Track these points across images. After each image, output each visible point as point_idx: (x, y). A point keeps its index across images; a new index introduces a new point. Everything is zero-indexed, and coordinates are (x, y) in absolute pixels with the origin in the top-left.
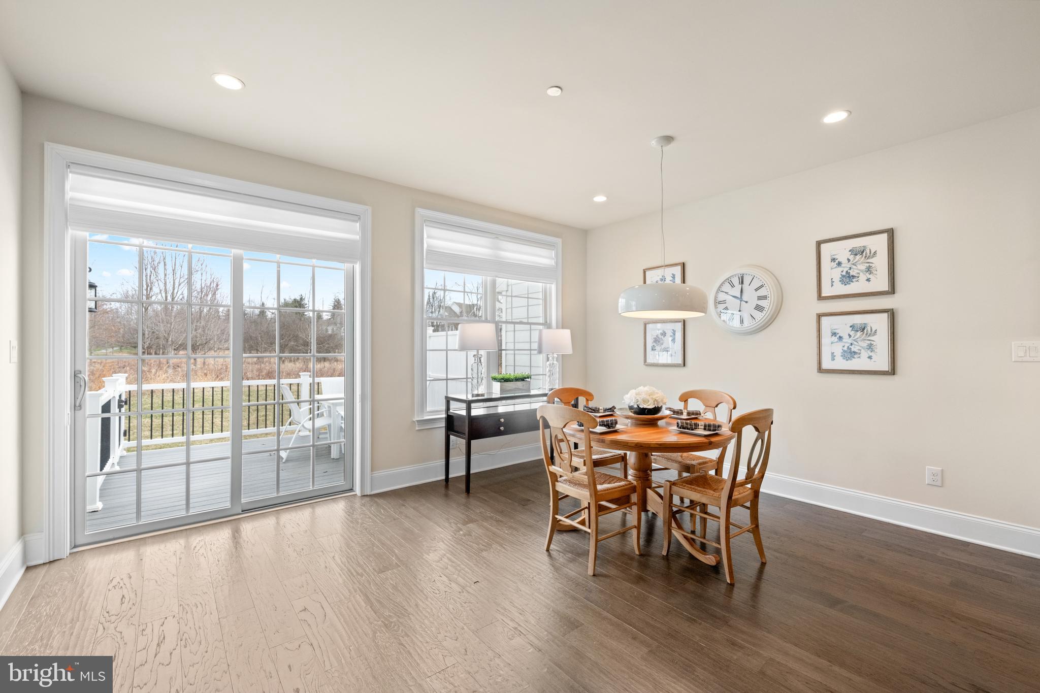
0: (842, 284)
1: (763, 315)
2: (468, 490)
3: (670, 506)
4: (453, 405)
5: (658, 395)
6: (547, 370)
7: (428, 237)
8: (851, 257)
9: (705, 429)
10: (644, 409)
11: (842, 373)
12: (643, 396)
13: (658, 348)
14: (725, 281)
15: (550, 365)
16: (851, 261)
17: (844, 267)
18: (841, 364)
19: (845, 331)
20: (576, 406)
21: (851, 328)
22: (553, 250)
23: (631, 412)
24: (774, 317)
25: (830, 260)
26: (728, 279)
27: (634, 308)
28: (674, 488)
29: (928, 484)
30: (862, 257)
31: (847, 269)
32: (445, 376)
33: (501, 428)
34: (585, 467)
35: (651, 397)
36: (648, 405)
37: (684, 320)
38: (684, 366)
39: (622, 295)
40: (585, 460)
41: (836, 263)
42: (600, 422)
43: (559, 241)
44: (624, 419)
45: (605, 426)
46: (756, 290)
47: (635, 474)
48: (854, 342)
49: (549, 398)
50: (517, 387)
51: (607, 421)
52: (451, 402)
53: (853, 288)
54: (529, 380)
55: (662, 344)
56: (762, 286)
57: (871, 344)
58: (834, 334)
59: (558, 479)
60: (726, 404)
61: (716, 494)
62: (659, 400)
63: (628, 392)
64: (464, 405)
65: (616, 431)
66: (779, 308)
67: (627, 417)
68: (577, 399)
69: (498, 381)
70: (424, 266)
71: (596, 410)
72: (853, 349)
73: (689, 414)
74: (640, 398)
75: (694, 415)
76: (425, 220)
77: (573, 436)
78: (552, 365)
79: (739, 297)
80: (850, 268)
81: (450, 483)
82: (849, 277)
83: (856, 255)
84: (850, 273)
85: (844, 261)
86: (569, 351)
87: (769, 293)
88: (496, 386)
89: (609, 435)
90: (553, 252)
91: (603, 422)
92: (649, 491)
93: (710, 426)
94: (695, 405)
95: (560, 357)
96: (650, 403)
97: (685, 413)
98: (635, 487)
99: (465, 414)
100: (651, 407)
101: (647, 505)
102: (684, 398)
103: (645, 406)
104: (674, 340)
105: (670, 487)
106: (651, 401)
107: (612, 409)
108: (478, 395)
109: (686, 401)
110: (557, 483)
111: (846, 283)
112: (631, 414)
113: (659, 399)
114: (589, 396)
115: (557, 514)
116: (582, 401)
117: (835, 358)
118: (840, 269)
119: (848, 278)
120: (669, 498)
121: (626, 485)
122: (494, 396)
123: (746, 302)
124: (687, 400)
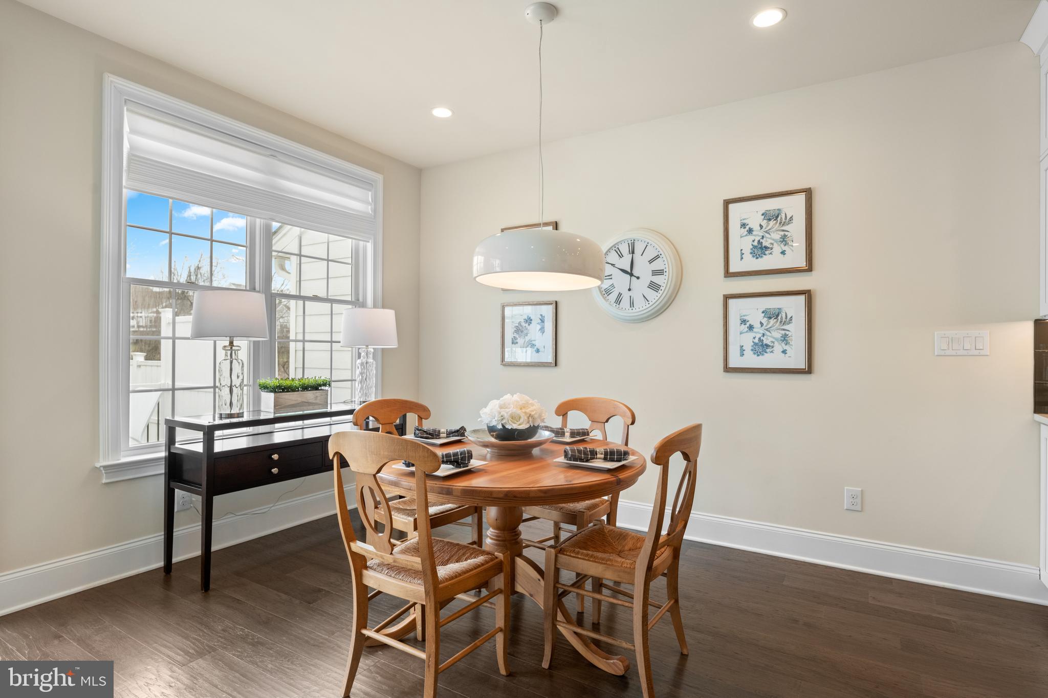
0: (753, 256)
1: (659, 296)
2: (206, 585)
3: (555, 587)
4: (181, 435)
5: (534, 407)
6: (358, 372)
7: (133, 131)
8: (764, 223)
9: (605, 459)
10: (513, 431)
11: (752, 372)
12: (512, 409)
13: (520, 341)
14: (611, 248)
15: (362, 364)
16: (764, 228)
17: (755, 235)
18: (751, 360)
19: (756, 318)
20: (401, 429)
21: (764, 314)
22: (370, 190)
23: (492, 436)
24: (672, 299)
25: (740, 226)
26: (614, 246)
27: (498, 269)
28: (563, 558)
29: (846, 509)
30: (777, 223)
31: (759, 238)
32: (170, 383)
33: (273, 470)
34: (416, 534)
35: (523, 411)
36: (519, 425)
37: (556, 301)
38: (556, 365)
39: (477, 250)
40: (415, 520)
41: (746, 229)
42: (443, 457)
43: (379, 178)
44: (481, 448)
45: (451, 462)
46: (651, 262)
47: (497, 536)
48: (767, 332)
49: (356, 418)
50: (304, 400)
51: (455, 454)
52: (179, 430)
53: (766, 263)
54: (327, 388)
55: (527, 334)
56: (657, 257)
57: (786, 335)
58: (744, 322)
59: (368, 564)
60: (620, 417)
61: (627, 563)
62: (536, 416)
63: (487, 404)
64: (200, 435)
65: (470, 472)
66: (678, 287)
67: (486, 445)
68: (404, 417)
69: (271, 391)
70: (124, 183)
71: (435, 434)
72: (766, 341)
73: (573, 434)
74: (506, 413)
75: (581, 435)
76: (126, 101)
77: (395, 484)
78: (365, 365)
79: (629, 271)
80: (763, 237)
81: (173, 574)
82: (761, 248)
83: (770, 220)
84: (762, 243)
85: (756, 228)
86: (394, 345)
87: (667, 266)
88: (268, 399)
89: (459, 479)
90: (370, 193)
91: (448, 455)
92: (519, 562)
93: (612, 453)
94: (578, 420)
95: (379, 354)
96: (522, 420)
97: (567, 434)
98: (501, 562)
99: (201, 451)
100: (524, 426)
101: (515, 582)
102: (563, 410)
103: (515, 426)
104: (542, 330)
105: (556, 556)
106: (524, 418)
107: (461, 432)
108: (231, 416)
109: (565, 415)
110: (365, 572)
111: (758, 256)
112: (493, 440)
113: (536, 413)
114: (423, 412)
115: (365, 628)
116: (412, 420)
117: (744, 352)
118: (751, 238)
119: (760, 250)
120: (554, 575)
121: (487, 562)
122: (263, 416)
123: (638, 278)
124: (567, 413)
